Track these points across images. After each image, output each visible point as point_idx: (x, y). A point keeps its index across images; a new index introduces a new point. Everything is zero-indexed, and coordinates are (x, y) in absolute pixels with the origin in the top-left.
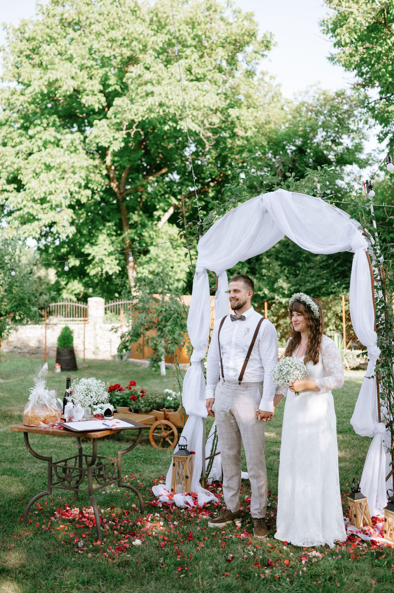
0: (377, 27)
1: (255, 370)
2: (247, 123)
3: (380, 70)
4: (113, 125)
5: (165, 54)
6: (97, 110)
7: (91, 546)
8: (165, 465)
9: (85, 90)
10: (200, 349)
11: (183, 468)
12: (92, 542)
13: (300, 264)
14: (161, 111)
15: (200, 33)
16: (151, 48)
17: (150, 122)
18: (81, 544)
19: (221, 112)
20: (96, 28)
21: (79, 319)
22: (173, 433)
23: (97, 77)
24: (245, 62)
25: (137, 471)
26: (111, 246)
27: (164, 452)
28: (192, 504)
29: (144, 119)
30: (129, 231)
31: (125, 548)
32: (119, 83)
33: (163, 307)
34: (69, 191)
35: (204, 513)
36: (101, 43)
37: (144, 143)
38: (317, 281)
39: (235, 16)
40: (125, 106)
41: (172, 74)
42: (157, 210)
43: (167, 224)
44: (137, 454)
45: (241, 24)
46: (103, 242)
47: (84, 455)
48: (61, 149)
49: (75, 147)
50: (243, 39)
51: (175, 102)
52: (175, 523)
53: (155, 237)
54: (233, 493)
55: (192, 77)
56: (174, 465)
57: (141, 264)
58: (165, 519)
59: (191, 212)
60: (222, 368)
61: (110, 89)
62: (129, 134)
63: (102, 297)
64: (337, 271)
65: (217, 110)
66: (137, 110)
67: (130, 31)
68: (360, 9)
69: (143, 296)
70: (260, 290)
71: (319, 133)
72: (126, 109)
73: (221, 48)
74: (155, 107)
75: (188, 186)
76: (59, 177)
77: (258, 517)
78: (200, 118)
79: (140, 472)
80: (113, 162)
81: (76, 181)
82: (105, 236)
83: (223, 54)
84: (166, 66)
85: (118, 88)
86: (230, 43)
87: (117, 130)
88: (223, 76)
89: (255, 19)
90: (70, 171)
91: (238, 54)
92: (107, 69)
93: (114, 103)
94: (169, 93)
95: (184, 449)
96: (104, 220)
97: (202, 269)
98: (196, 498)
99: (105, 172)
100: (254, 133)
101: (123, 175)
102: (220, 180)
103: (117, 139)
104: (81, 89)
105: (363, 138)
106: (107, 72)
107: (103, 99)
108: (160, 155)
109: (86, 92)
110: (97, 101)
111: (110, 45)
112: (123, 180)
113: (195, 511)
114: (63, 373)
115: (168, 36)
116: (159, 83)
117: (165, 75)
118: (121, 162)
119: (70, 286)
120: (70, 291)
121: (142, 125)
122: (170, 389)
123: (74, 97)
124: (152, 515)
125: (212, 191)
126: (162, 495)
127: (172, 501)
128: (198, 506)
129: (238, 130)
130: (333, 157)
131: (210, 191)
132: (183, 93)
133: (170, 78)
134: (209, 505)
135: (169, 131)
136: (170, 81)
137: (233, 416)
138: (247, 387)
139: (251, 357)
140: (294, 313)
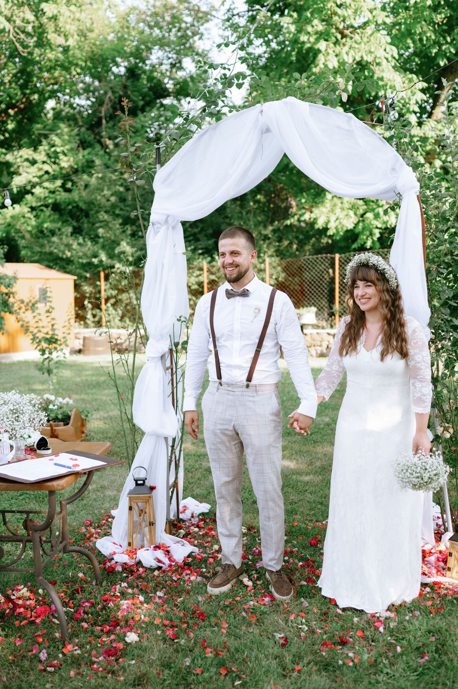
1: (268, 367)
2: (68, 27)
7: (61, 656)
12: (58, 649)
18: (43, 656)
19: (29, 6)
28: (166, 561)
31: (119, 650)
35: (189, 572)
56: (130, 508)
58: (142, 589)
60: (218, 366)
70: (95, 256)
71: (154, 51)
77: (274, 570)
78: (7, 12)
95: (142, 484)
97: (164, 217)
98: (168, 552)
100: (77, 42)
102: (22, 106)
122: (51, 394)
124: (118, 586)
125: (12, 121)
126: (115, 553)
127: (134, 561)
128: (177, 563)
129: (52, 37)
130: (172, 86)
131: (9, 122)
134: (190, 559)
137: (238, 434)
138: (258, 391)
139: (263, 349)
140: (360, 283)
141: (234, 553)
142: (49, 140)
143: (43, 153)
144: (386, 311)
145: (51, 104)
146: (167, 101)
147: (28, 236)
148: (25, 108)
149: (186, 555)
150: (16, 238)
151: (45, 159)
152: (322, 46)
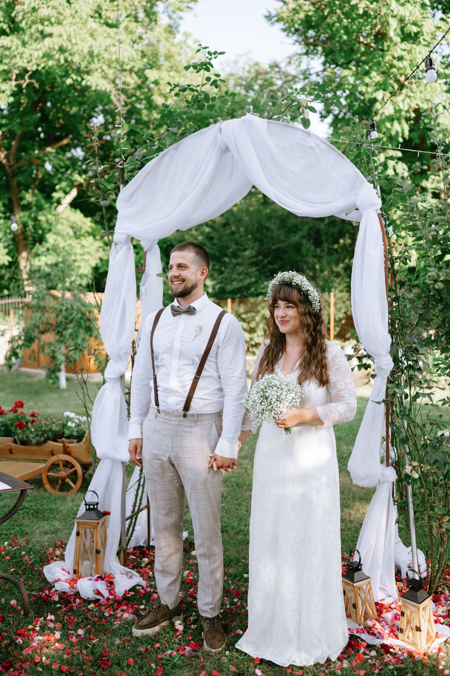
1: (209, 394)
3: (334, 23)
8: (64, 520)
10: (120, 358)
11: (92, 537)
13: (227, 260)
14: (62, 58)
17: (48, 73)
19: (136, 73)
22: (75, 472)
24: (167, 14)
25: (23, 534)
27: (64, 499)
28: (106, 594)
29: (40, 68)
30: (22, 214)
32: (7, 21)
35: (125, 608)
37: (40, 105)
38: (245, 279)
40: (14, 48)
41: (76, 12)
42: (55, 191)
43: (69, 208)
51: (80, 48)
52: (81, 632)
53: (54, 223)
54: (170, 579)
56: (78, 534)
57: (37, 255)
58: (64, 625)
60: (156, 391)
62: (19, 86)
64: (266, 270)
65: (131, 71)
66: (31, 55)
69: (38, 291)
72: (16, 53)
74: (54, 52)
77: (210, 616)
78: (111, 76)
79: (27, 533)
80: (1, 126)
85: (5, 26)
87: (5, 80)
88: (140, 28)
91: (158, 4)
94: (72, 34)
95: (93, 509)
97: (125, 237)
98: (112, 583)
101: (13, 143)
103: (3, 92)
108: (61, 120)
112: (13, 150)
113: (111, 604)
116: (59, 23)
117: (67, 13)
118: (9, 127)
121: (35, 74)
122: (72, 412)
124: (42, 618)
126: (59, 580)
127: (74, 590)
128: (115, 596)
129: (156, 98)
132: (90, 39)
133: (74, 18)
134: (132, 593)
135: (72, 86)
136: (74, 21)
137: (173, 465)
138: (196, 421)
139: (204, 373)
140: (281, 303)
141: (168, 591)
144: (307, 335)
149: (128, 589)
152: (379, 95)
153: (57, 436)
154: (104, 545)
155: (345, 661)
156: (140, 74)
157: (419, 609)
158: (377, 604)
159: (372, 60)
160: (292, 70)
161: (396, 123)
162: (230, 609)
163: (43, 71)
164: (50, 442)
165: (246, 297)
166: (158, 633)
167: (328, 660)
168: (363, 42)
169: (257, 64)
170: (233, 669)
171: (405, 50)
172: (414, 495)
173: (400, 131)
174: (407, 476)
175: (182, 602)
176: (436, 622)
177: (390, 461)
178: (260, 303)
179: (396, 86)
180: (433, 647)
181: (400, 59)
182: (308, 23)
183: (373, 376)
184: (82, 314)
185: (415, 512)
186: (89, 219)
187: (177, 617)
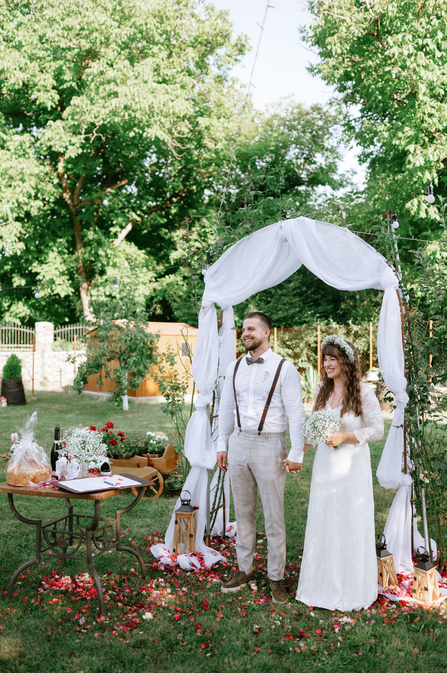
0: (368, 38)
1: (276, 419)
2: (218, 134)
3: (370, 85)
4: (70, 128)
5: (128, 50)
6: (49, 109)
7: (94, 623)
8: (153, 518)
9: (35, 85)
10: (207, 392)
11: (187, 525)
12: (94, 618)
14: (126, 114)
15: (169, 29)
16: (114, 41)
17: (112, 127)
18: (82, 621)
19: (189, 119)
20: (49, 13)
21: (25, 345)
23: (50, 71)
24: (216, 66)
26: (63, 265)
28: (198, 565)
29: (105, 123)
30: (83, 250)
31: (136, 623)
32: (75, 80)
33: (128, 335)
34: (17, 201)
35: (213, 575)
36: (56, 32)
37: (102, 150)
38: (290, 309)
39: (207, 13)
40: (84, 106)
41: (139, 73)
42: (112, 225)
43: (124, 242)
44: (119, 505)
45: (215, 23)
46: (53, 260)
47: (75, 516)
48: (7, 152)
49: (24, 150)
50: (216, 40)
51: (143, 106)
52: (184, 589)
53: (112, 257)
54: (246, 553)
55: (161, 79)
56: (176, 522)
57: (96, 286)
58: (172, 584)
59: (150, 229)
60: (238, 416)
61: (65, 86)
62: (87, 139)
63: (50, 321)
64: (310, 300)
65: (185, 117)
66: (98, 112)
67: (91, 19)
68: (353, 18)
69: (106, 323)
71: (291, 149)
72: (85, 110)
73: (191, 48)
74: (120, 110)
75: (148, 201)
76: (5, 184)
77: (276, 580)
78: (168, 125)
79: (127, 527)
80: (67, 170)
81: (25, 191)
82: (56, 254)
83: (194, 55)
84: (132, 64)
85: (74, 84)
86: (200, 43)
87: (74, 133)
88: (193, 80)
89: (230, 19)
90: (18, 178)
91: (209, 56)
92: (61, 62)
93: (72, 102)
94: (136, 95)
95: (187, 505)
96: (55, 236)
97: (210, 303)
98: (202, 559)
99: (56, 181)
100: (225, 145)
101: (77, 185)
102: (184, 195)
103: (74, 145)
104: (31, 83)
105: (337, 157)
106: (62, 66)
107: (57, 97)
108: (121, 165)
109: (36, 87)
110: (51, 98)
111: (66, 35)
112: (77, 192)
113: (203, 573)
114: (9, 408)
115: (133, 30)
116: (124, 82)
117: (131, 74)
118: (75, 170)
119: (13, 308)
120: (14, 314)
121: (103, 129)
122: (152, 432)
123: (22, 92)
124: (156, 580)
125: (175, 207)
126: (163, 556)
127: (175, 563)
128: (206, 568)
129: (206, 141)
130: (305, 176)
131: (173, 208)
132: (150, 96)
133: (136, 78)
134: (217, 566)
135: (134, 138)
136: (137, 81)
137: (250, 470)
138: (267, 438)
139: (271, 405)
140: (327, 357)
141: (245, 561)
142: (200, 222)
143: (196, 233)
145: (207, 192)
146: (302, 188)
147: (178, 300)
148: (185, 196)
149: (214, 563)
150: (170, 301)
151: (197, 238)
152: (411, 148)
153: (143, 452)
154: (195, 531)
155: (373, 610)
156: (192, 120)
157: (426, 574)
158: (398, 575)
159: (405, 116)
160: (333, 112)
161: (427, 173)
162: (290, 578)
163: (108, 125)
164: (137, 457)
165: (291, 326)
166: (240, 591)
167: (363, 609)
168: (396, 99)
169: (299, 107)
170: (294, 612)
171: (434, 108)
172: (426, 496)
173: (431, 180)
174: (422, 482)
175: (254, 572)
176: (440, 587)
177: (408, 471)
178: (304, 331)
179: (427, 139)
180: (437, 603)
181: (431, 115)
182: (347, 77)
183: (395, 407)
184: (144, 343)
185: (427, 509)
186: (143, 251)
187: (251, 581)
